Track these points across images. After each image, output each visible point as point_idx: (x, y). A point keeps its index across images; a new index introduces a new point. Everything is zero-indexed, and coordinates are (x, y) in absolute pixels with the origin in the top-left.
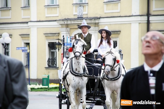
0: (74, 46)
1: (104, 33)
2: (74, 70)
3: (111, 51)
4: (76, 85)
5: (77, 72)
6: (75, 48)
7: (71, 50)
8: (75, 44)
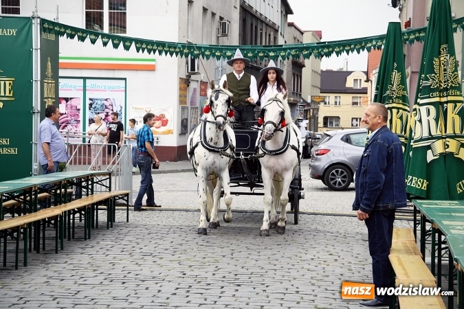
0: (212, 102)
1: (274, 73)
2: (208, 139)
3: (276, 97)
4: (208, 167)
5: (212, 144)
6: (215, 107)
7: (208, 110)
8: (213, 99)
